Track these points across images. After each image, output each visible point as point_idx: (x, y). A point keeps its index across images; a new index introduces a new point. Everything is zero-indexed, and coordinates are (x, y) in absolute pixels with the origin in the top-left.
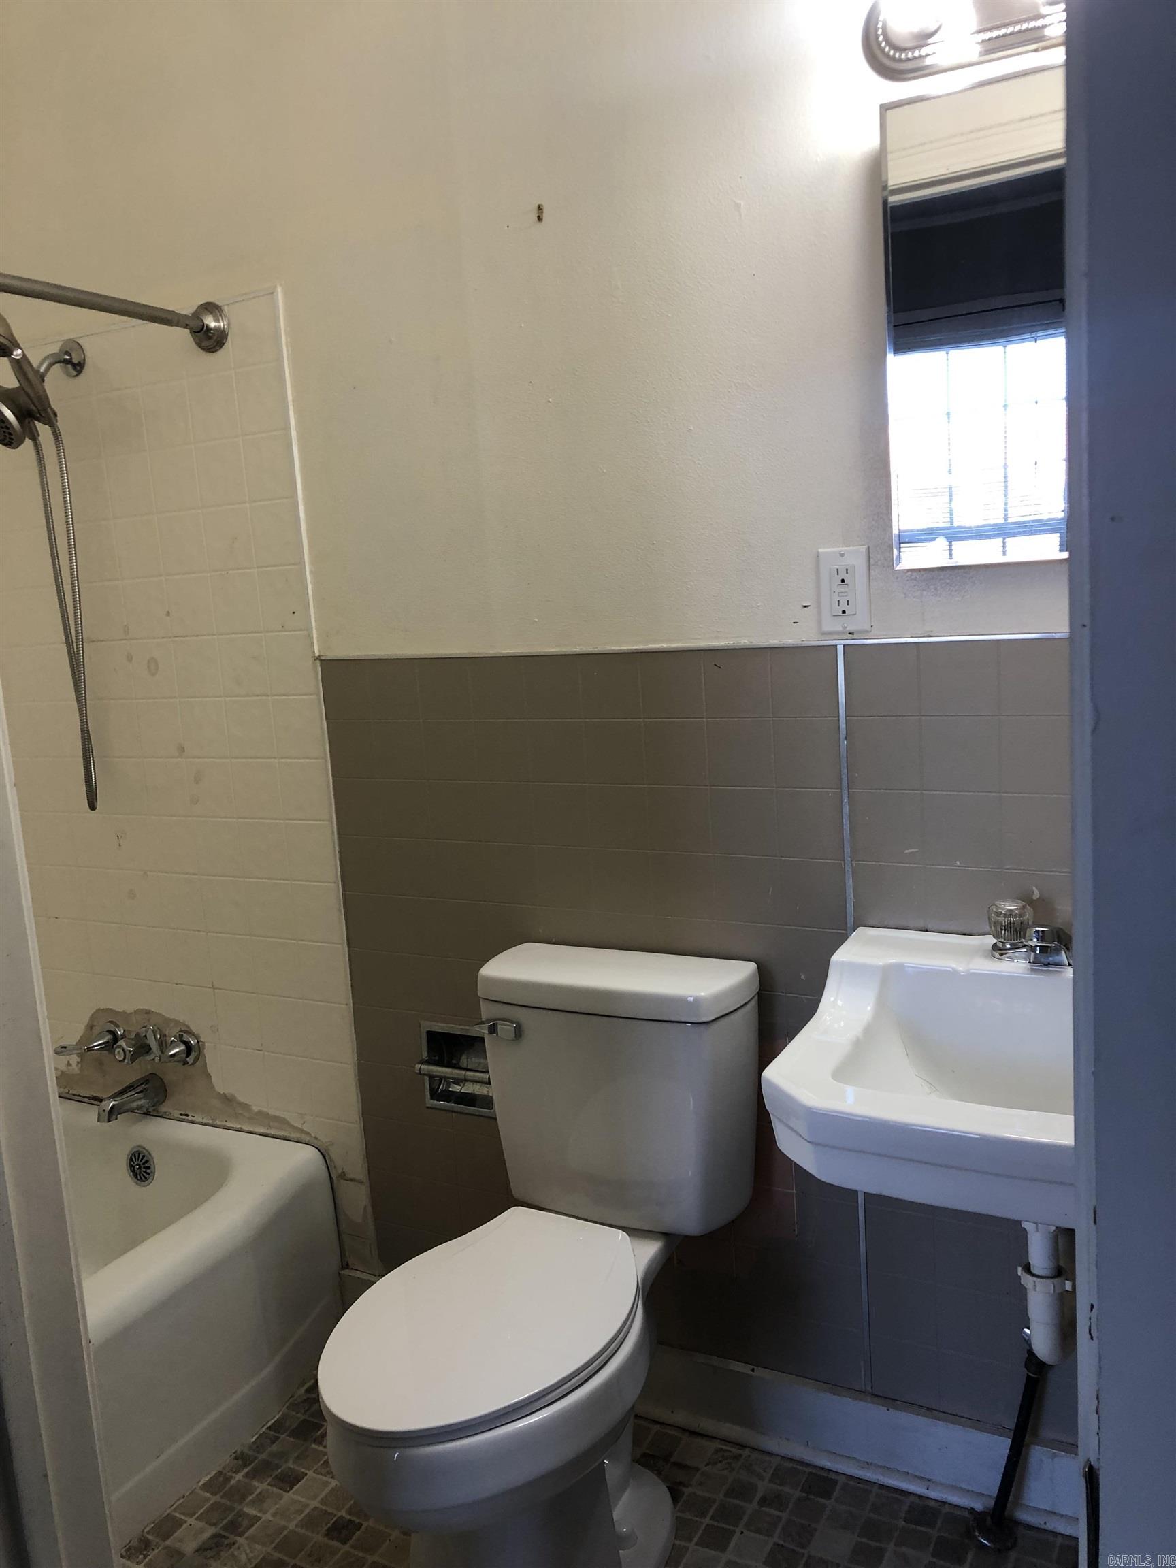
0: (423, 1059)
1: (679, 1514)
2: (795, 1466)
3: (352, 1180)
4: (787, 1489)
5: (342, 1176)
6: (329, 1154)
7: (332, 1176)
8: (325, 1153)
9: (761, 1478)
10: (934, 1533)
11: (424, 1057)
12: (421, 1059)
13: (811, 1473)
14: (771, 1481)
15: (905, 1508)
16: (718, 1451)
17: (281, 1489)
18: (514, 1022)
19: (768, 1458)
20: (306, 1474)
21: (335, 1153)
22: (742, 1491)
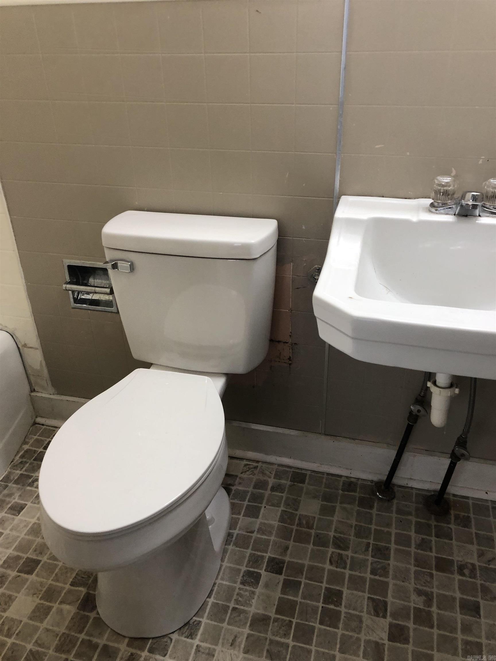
0: (67, 281)
1: (231, 501)
2: (285, 469)
3: (31, 348)
4: (283, 482)
5: (25, 345)
6: (15, 335)
7: (19, 346)
8: (12, 335)
9: (270, 477)
10: (357, 494)
11: (67, 280)
12: (65, 281)
13: (293, 471)
14: (274, 478)
15: (341, 484)
16: (246, 465)
17: (14, 515)
18: (128, 262)
19: (271, 466)
20: (26, 505)
21: (19, 335)
22: (261, 485)
